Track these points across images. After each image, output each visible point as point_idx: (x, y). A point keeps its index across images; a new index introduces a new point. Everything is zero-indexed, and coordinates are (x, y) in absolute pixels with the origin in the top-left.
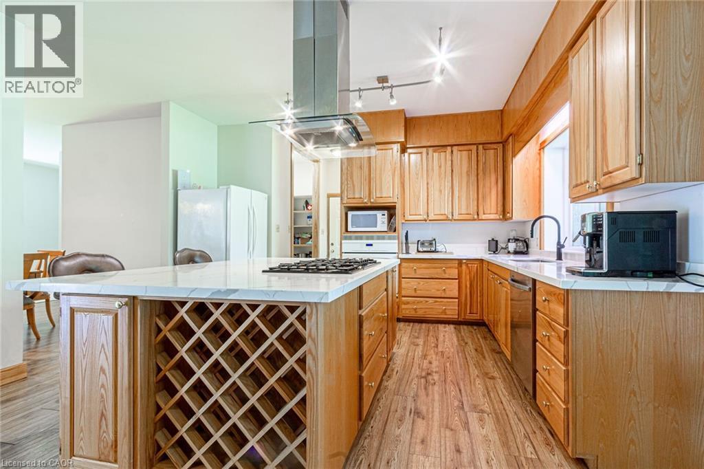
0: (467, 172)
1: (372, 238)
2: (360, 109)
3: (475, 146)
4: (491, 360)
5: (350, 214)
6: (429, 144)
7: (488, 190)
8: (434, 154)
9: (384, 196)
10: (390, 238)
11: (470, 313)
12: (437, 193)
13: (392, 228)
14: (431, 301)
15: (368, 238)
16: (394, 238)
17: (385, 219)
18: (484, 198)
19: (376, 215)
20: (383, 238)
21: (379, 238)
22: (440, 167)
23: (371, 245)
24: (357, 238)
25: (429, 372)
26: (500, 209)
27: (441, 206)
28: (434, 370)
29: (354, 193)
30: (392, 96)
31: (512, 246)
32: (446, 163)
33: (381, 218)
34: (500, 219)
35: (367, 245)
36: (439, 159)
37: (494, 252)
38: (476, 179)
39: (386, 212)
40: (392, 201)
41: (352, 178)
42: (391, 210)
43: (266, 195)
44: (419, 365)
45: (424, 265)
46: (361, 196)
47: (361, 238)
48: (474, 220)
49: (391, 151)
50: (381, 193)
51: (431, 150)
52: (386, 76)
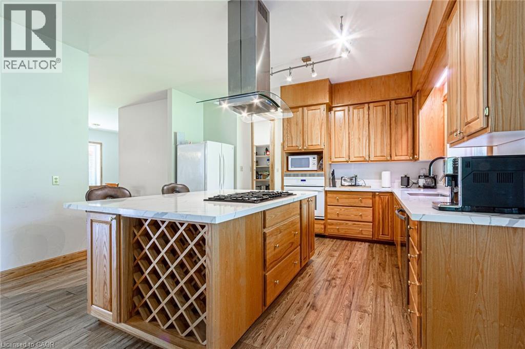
0: (382, 123)
1: (305, 175)
2: (290, 82)
3: (389, 102)
4: (390, 273)
5: (290, 158)
6: (350, 103)
7: (399, 136)
8: (354, 110)
9: (314, 144)
10: (318, 175)
11: (383, 235)
12: (356, 140)
13: (321, 168)
14: (350, 224)
15: (302, 175)
16: (321, 175)
17: (316, 161)
18: (396, 143)
19: (309, 158)
20: (313, 175)
21: (310, 175)
22: (359, 120)
23: (305, 180)
24: (294, 176)
25: (335, 277)
26: (410, 151)
27: (360, 151)
28: (339, 276)
29: (292, 143)
30: (313, 71)
31: (422, 182)
32: (364, 117)
33: (313, 161)
34: (410, 160)
35: (302, 180)
36: (358, 114)
37: (407, 186)
38: (389, 128)
39: (316, 156)
40: (320, 148)
41: (290, 132)
42: (319, 154)
43: (233, 146)
44: (329, 271)
45: (344, 196)
46: (297, 144)
47: (297, 175)
48: (389, 161)
49: (319, 110)
50: (312, 142)
51: (351, 108)
52: (309, 57)
